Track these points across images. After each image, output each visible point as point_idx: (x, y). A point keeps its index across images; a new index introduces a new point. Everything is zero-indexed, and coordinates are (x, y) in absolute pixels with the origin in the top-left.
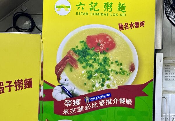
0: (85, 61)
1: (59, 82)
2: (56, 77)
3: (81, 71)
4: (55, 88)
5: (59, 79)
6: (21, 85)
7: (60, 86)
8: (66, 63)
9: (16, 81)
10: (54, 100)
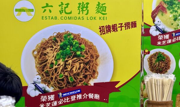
0: (172, 9)
1: (154, 23)
2: (152, 20)
3: (169, 15)
4: (151, 28)
5: (154, 21)
6: (129, 26)
7: (155, 26)
8: (159, 10)
9: (125, 23)
10: (151, 35)
